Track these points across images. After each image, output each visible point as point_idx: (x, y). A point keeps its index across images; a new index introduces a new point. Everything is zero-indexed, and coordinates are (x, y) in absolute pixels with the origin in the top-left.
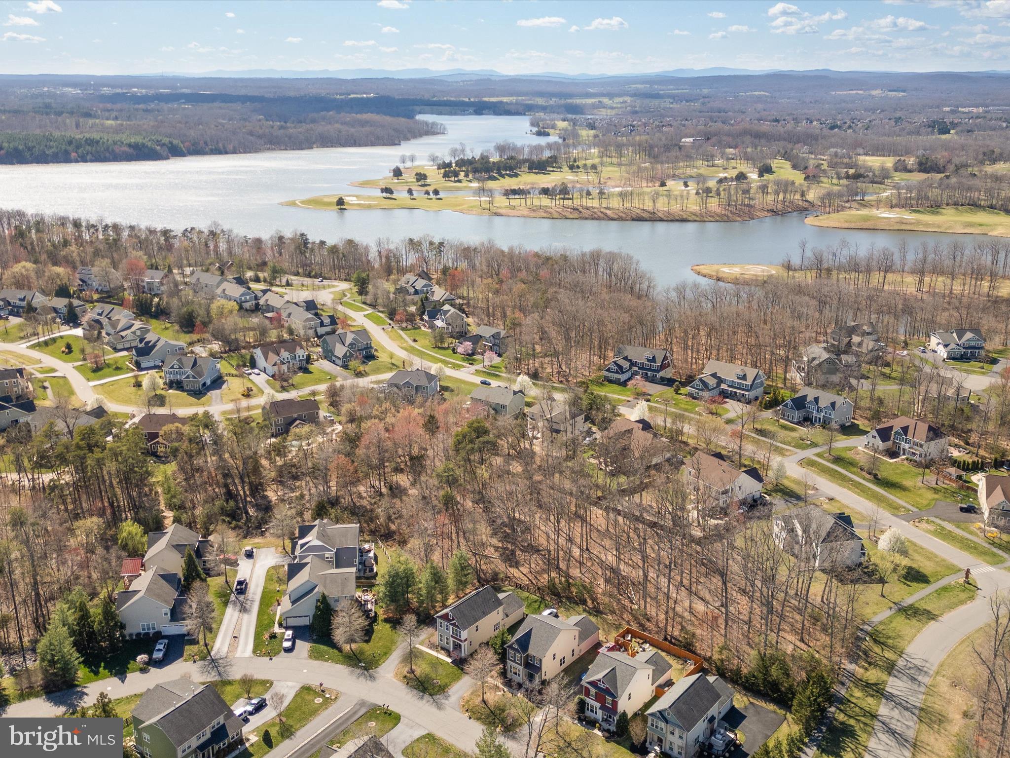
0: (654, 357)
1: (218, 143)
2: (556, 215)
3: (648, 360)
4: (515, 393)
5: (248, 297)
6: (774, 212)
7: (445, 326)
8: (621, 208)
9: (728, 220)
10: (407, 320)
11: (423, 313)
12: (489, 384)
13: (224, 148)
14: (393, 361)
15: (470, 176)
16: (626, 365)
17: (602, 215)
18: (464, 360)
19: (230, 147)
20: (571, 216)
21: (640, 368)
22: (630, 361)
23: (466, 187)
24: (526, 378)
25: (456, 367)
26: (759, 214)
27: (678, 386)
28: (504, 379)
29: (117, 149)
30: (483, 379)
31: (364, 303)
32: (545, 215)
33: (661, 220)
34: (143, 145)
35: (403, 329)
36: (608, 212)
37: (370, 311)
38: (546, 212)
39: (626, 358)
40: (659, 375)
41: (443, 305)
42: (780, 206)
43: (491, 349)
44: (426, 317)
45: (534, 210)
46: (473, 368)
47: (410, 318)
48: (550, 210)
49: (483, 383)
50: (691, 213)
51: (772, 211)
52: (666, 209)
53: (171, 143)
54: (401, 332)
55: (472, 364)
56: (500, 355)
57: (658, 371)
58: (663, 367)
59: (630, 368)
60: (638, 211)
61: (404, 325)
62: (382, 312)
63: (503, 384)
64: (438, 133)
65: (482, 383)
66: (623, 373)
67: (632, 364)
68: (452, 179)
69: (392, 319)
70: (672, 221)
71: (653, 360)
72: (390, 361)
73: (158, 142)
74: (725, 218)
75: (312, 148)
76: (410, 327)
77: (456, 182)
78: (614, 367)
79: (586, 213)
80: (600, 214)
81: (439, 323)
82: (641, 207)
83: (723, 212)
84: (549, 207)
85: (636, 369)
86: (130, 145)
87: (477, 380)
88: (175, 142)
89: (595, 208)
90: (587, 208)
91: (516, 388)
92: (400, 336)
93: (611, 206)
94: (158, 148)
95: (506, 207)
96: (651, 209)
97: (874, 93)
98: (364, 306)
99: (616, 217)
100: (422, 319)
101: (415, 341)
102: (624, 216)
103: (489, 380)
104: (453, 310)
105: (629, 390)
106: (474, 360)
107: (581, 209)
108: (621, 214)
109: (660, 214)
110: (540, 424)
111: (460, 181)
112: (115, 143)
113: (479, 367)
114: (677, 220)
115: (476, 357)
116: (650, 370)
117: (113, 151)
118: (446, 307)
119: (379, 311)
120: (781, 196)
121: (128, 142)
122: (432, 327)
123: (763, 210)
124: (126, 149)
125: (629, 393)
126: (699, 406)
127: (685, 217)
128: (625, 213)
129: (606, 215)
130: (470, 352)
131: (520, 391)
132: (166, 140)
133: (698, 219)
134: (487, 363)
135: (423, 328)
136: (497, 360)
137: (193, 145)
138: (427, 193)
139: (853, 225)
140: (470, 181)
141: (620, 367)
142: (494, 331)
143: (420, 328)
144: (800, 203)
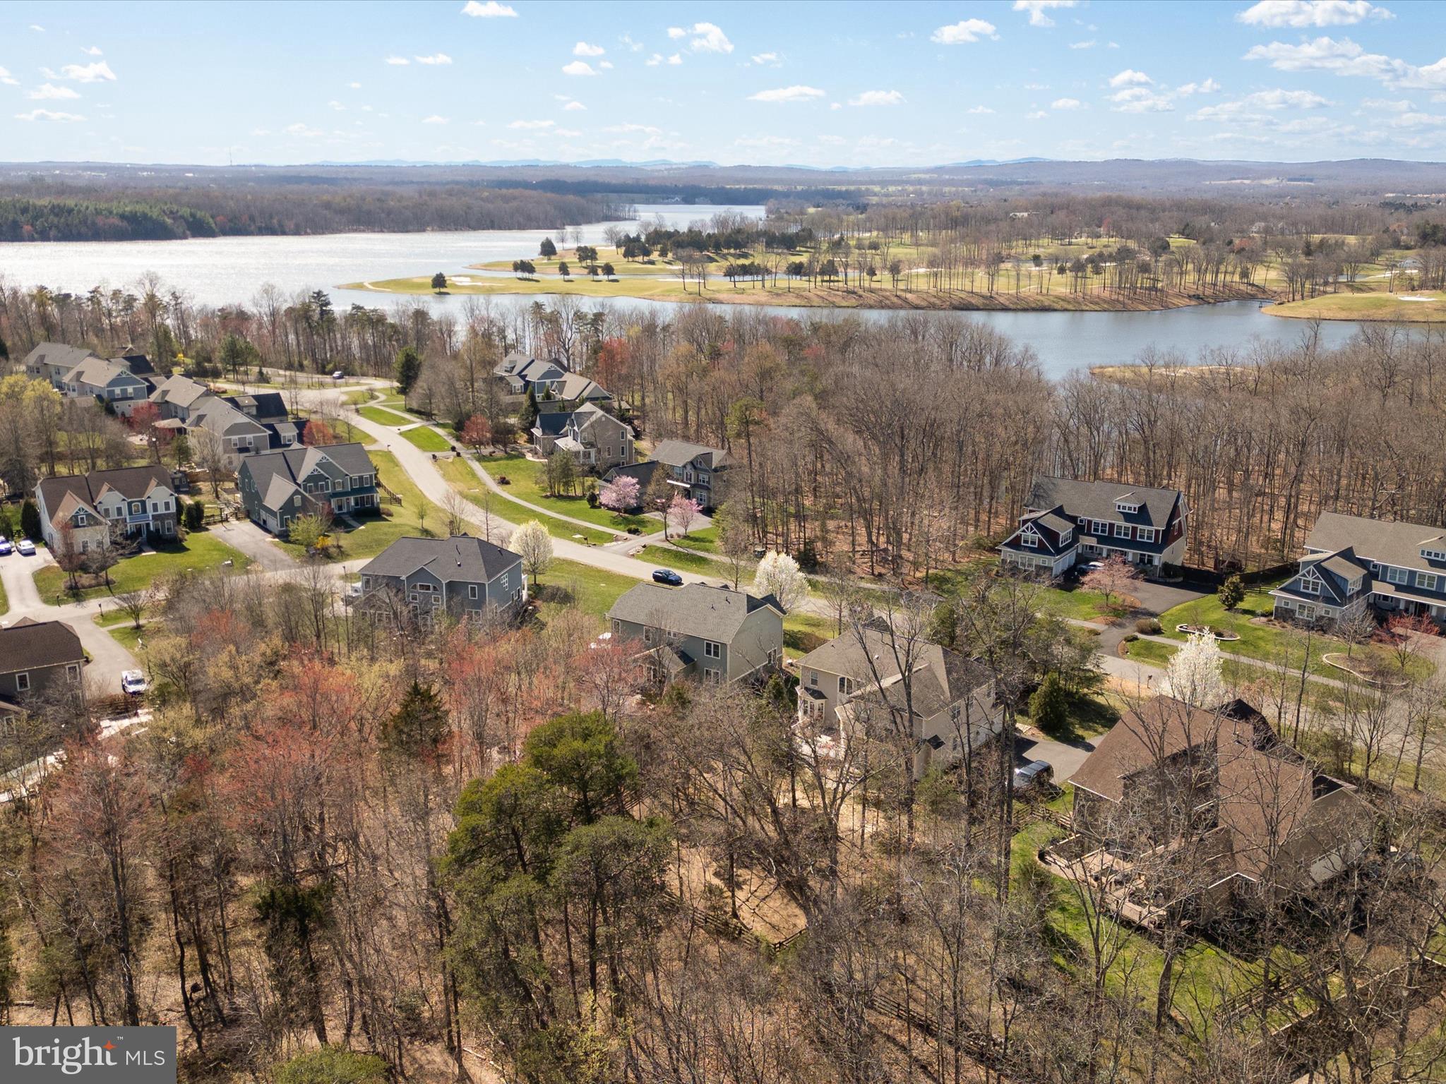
0: (1143, 509)
1: (271, 217)
2: (816, 301)
3: (1128, 517)
4: (753, 604)
5: (130, 389)
6: (1199, 299)
7: (581, 448)
8: (932, 290)
9: (1125, 309)
10: (494, 442)
11: (533, 424)
12: (678, 582)
13: (281, 226)
14: (428, 524)
15: (670, 255)
16: (1064, 529)
17: (900, 302)
18: (615, 523)
19: (290, 225)
20: (844, 304)
21: (1101, 540)
22: (1073, 519)
23: (661, 270)
24: (788, 563)
25: (592, 539)
26: (1175, 301)
27: (1236, 588)
28: (720, 569)
29: (100, 221)
30: (661, 568)
31: (410, 411)
32: (798, 302)
33: (1005, 309)
34: (145, 216)
35: (481, 459)
36: (909, 296)
37: (417, 423)
38: (798, 296)
39: (1059, 512)
40: (1158, 560)
41: (582, 403)
42: (1209, 292)
43: (688, 494)
44: (537, 432)
45: (778, 295)
46: (637, 542)
47: (502, 436)
48: (806, 293)
49: (661, 579)
50: (1057, 297)
51: (1197, 297)
52: (1013, 292)
53: (193, 215)
54: (476, 466)
55: (635, 532)
56: (708, 511)
57: (1158, 548)
58: (1169, 535)
59: (1075, 540)
60: (963, 295)
61: (486, 451)
62: (443, 426)
63: (713, 581)
64: (625, 219)
65: (657, 578)
66: (1059, 551)
67: (1081, 529)
68: (640, 259)
69: (459, 439)
70: (1025, 310)
71: (1142, 515)
72: (418, 523)
73: (172, 214)
74: (1120, 307)
75: (424, 231)
76: (499, 454)
77: (644, 263)
78: (1032, 536)
79: (872, 299)
80: (895, 300)
81: (567, 443)
82: (968, 288)
83: (1114, 297)
84: (805, 290)
85: (1092, 541)
86: (122, 217)
87: (645, 571)
88: (199, 214)
89: (885, 290)
90: (871, 291)
91: (757, 590)
92: (473, 475)
93: (914, 287)
94: (169, 221)
95: (730, 290)
96: (985, 291)
97: (1266, 182)
98: (407, 416)
99: (924, 304)
100: (531, 439)
101: (504, 482)
102: (938, 302)
103: (677, 572)
104: (600, 413)
105: (1085, 600)
106: (643, 523)
107: (861, 292)
108: (933, 300)
109: (1002, 300)
110: (843, 713)
111: (652, 263)
112: (98, 212)
113: (654, 539)
114: (1034, 310)
115: (647, 516)
116: (1133, 544)
117: (94, 223)
118: (587, 407)
119: (438, 425)
120: (1209, 278)
121: (121, 211)
122: (551, 452)
123: (1180, 295)
124: (116, 221)
125: (1086, 608)
126: (1326, 649)
127: (1046, 303)
128: (939, 298)
129: (905, 300)
130: (633, 502)
131: (770, 599)
132: (185, 211)
133: (1070, 307)
134: (675, 529)
135: (529, 457)
136: (701, 524)
137: (230, 221)
138: (593, 271)
139: (1355, 315)
140: (669, 263)
141: (1051, 535)
142: (695, 450)
143: (523, 456)
144: (1243, 287)
